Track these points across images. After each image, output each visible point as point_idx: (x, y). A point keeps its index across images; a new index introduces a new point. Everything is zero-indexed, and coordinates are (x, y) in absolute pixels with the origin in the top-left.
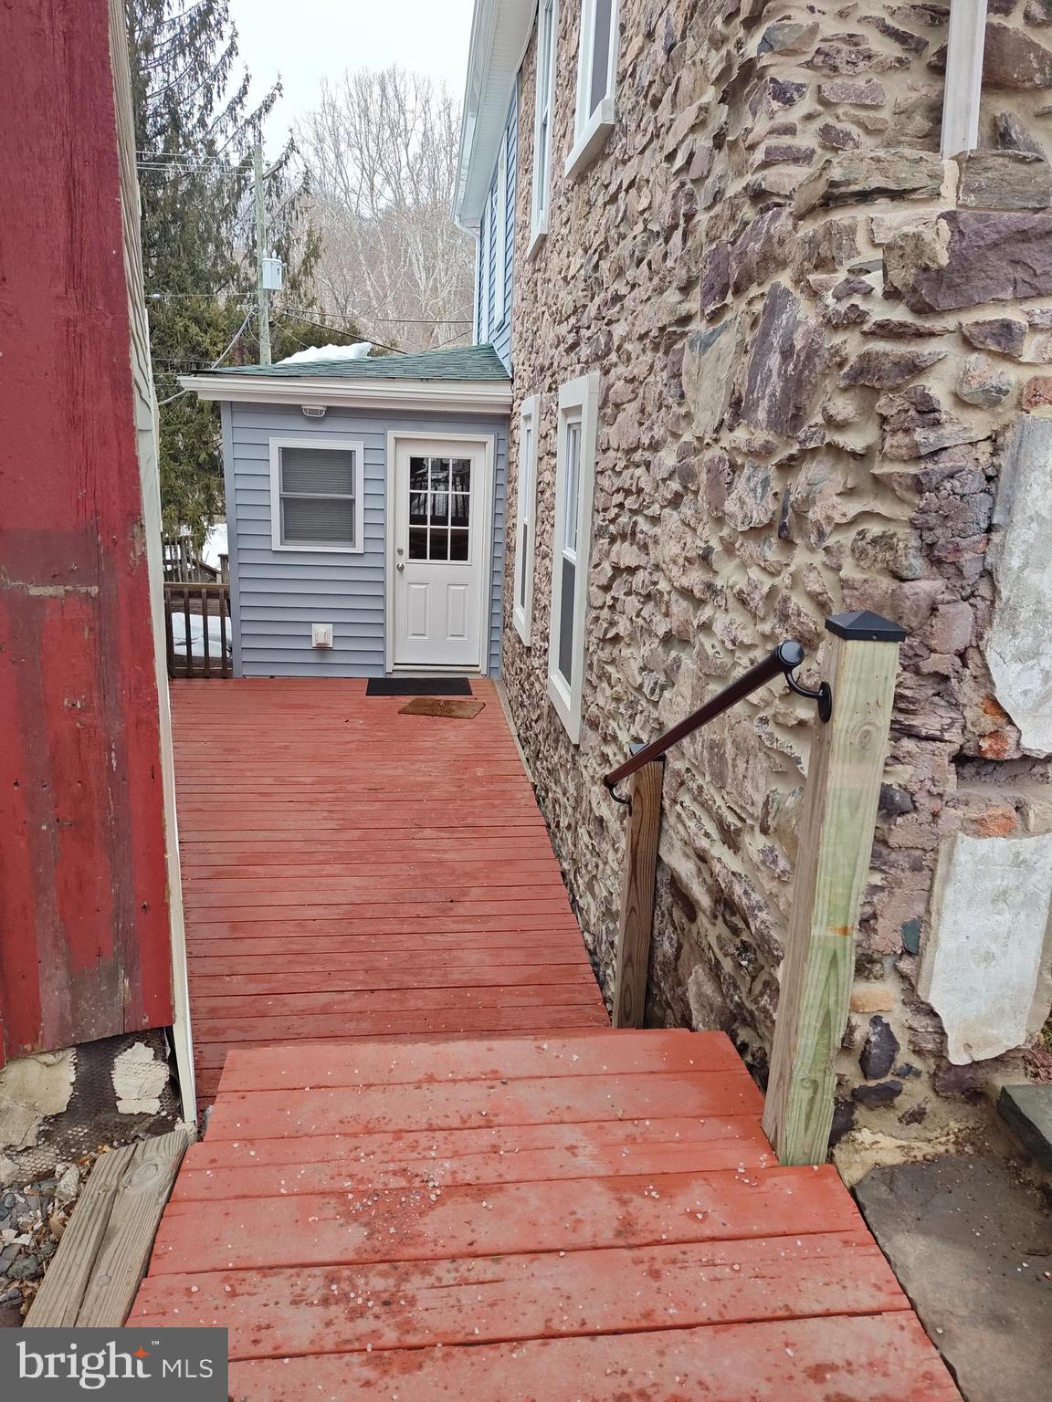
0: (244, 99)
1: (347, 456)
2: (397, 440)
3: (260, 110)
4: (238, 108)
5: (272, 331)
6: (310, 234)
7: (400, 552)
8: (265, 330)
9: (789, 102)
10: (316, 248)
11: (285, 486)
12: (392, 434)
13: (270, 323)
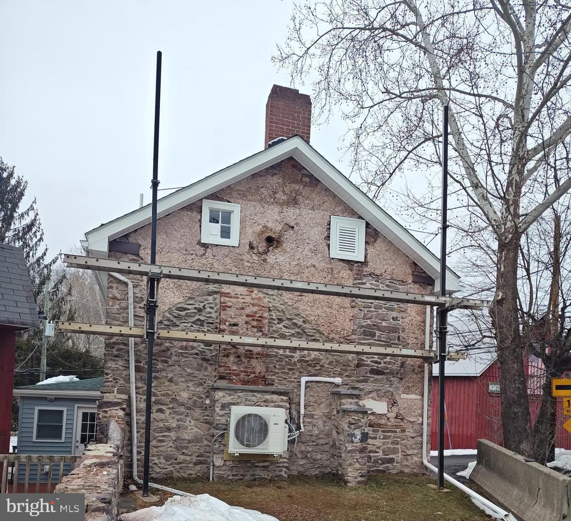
0: (44, 257)
1: (62, 412)
2: (78, 407)
3: (51, 263)
4: (41, 261)
5: (47, 352)
6: (70, 311)
7: (77, 441)
8: (44, 352)
9: (108, 375)
10: (73, 316)
11: (39, 421)
12: (76, 406)
13: (47, 349)
